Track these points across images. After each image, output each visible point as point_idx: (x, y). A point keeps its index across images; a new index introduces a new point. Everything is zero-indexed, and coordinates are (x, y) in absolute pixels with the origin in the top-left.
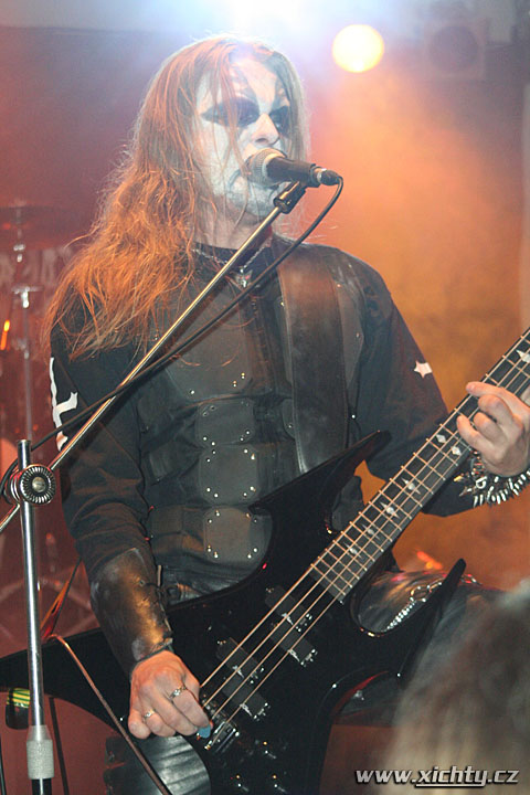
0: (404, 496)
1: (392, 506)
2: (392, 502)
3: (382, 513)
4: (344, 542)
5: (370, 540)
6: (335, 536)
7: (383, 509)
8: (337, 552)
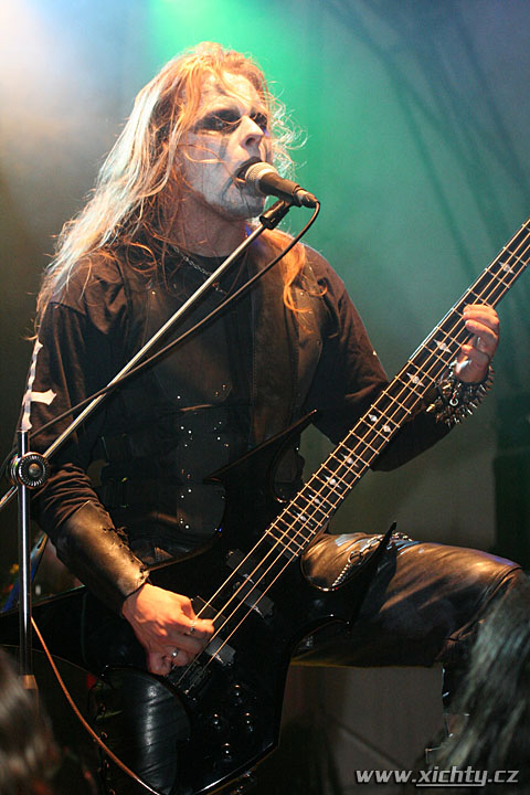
0: (344, 469)
1: (334, 478)
2: (334, 474)
3: (326, 484)
4: (295, 511)
5: (318, 508)
6: (285, 505)
7: (326, 481)
8: (289, 519)
